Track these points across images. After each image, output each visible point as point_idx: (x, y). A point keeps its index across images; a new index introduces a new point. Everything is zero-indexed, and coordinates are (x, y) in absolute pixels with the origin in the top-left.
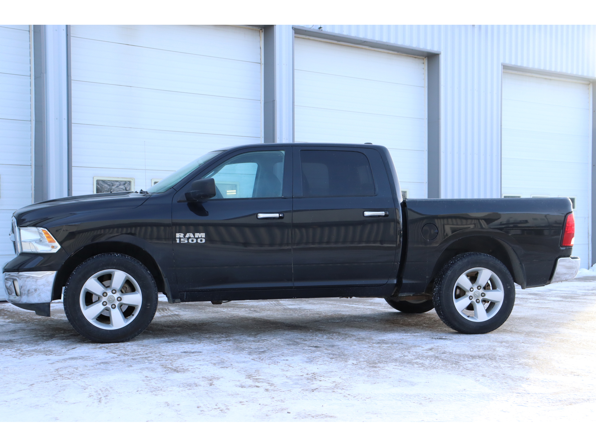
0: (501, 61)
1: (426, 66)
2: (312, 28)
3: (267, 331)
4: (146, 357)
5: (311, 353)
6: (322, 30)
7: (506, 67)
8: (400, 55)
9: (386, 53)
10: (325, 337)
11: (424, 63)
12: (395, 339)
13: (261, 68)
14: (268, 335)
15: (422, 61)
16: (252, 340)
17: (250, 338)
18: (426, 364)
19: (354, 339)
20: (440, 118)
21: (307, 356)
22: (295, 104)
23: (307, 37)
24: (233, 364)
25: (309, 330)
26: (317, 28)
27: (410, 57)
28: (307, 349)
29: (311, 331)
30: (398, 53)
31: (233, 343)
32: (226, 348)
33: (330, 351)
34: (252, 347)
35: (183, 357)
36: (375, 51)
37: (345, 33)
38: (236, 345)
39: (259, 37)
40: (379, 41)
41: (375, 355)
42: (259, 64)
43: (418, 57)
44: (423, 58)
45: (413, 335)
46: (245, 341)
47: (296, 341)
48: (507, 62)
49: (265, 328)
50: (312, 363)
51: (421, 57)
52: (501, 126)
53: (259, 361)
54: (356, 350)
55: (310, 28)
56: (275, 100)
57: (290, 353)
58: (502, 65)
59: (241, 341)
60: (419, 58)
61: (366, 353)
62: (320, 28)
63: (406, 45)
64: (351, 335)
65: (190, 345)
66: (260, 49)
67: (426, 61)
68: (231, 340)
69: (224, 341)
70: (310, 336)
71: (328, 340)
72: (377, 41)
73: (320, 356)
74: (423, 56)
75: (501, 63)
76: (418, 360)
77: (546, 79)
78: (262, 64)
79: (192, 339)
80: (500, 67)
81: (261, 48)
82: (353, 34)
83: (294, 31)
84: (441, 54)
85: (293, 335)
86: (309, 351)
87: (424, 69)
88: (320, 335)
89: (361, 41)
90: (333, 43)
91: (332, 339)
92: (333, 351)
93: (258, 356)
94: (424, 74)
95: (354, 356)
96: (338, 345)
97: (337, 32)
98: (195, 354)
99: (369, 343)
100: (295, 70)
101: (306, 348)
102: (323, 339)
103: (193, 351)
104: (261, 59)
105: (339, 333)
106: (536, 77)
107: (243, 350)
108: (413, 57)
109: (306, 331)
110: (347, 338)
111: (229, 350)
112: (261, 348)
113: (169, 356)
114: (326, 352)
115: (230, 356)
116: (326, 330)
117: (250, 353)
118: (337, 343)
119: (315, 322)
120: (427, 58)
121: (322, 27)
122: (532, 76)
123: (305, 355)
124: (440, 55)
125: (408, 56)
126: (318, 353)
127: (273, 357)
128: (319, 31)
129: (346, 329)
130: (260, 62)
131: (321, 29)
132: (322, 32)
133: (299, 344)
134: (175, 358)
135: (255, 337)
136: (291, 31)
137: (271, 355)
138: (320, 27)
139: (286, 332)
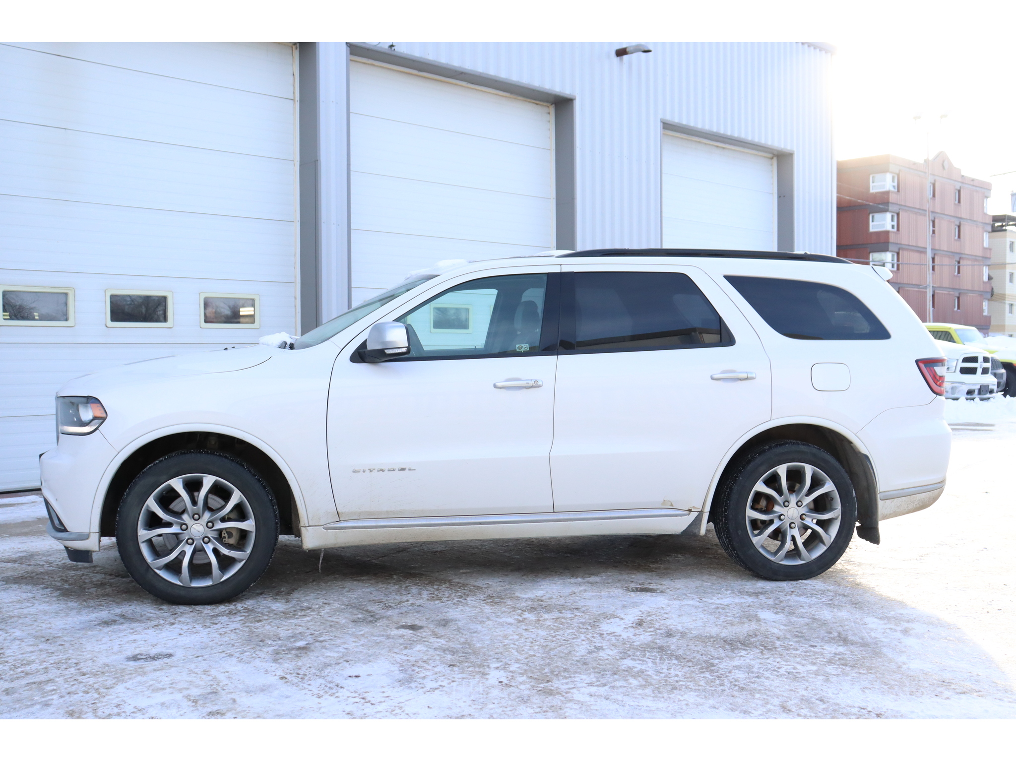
0: (660, 116)
1: (552, 118)
2: (378, 46)
3: (311, 580)
4: (40, 683)
5: (406, 648)
6: (394, 50)
7: (667, 126)
8: (514, 98)
9: (493, 94)
10: (425, 594)
11: (549, 113)
12: (561, 597)
13: (294, 108)
14: (313, 592)
15: (546, 110)
16: (281, 610)
17: (278, 605)
18: (648, 673)
19: (482, 598)
20: (575, 197)
21: (398, 658)
22: (352, 168)
23: (370, 61)
24: (238, 700)
25: (391, 576)
26: (387, 47)
27: (529, 102)
28: (395, 635)
29: (395, 577)
30: (512, 96)
31: (242, 622)
32: (227, 639)
33: (442, 641)
34: (283, 633)
35: (127, 677)
36: (476, 89)
37: (430, 56)
38: (247, 629)
39: (292, 57)
40: (483, 73)
41: (537, 647)
42: (292, 101)
43: (541, 103)
44: (548, 104)
45: (589, 582)
46: (267, 615)
47: (369, 608)
48: (668, 118)
49: (307, 572)
50: (413, 685)
51: (545, 104)
52: (661, 212)
53: (297, 685)
54: (495, 633)
55: (376, 46)
56: (318, 159)
57: (361, 649)
58: (661, 122)
59: (259, 615)
60: (542, 105)
61: (517, 643)
62: (392, 46)
63: (524, 82)
64: (474, 586)
65: (150, 631)
66: (292, 77)
67: (552, 110)
68: (240, 612)
69: (223, 616)
70: (398, 592)
71: (432, 603)
72: (480, 73)
73: (425, 658)
74: (547, 101)
75: (661, 119)
76: (628, 662)
77: (717, 147)
78: (296, 100)
79: (158, 612)
80: (659, 125)
81: (294, 75)
82: (443, 59)
83: (349, 48)
84: (575, 99)
85: (363, 592)
86: (401, 641)
87: (549, 122)
88: (414, 590)
89: (456, 71)
90: (412, 74)
91: (440, 599)
92: (450, 640)
93: (294, 663)
94: (549, 130)
95: (496, 656)
96: (456, 620)
97: (417, 54)
98: (157, 663)
99: (514, 609)
100: (351, 114)
101: (392, 633)
102: (421, 601)
103: (153, 651)
104: (294, 93)
105: (450, 581)
106: (706, 144)
107: (261, 644)
108: (534, 103)
109: (386, 579)
110: (468, 595)
111: (233, 645)
112: (299, 636)
113: (95, 675)
114: (436, 645)
115: (233, 666)
116: (423, 575)
117: (276, 657)
118: (453, 613)
119: (399, 552)
120: (553, 105)
121: (394, 44)
122: (699, 142)
123: (394, 655)
124: (574, 101)
125: (525, 101)
126: (419, 647)
127: (327, 665)
128: (389, 51)
129: (461, 571)
130: (292, 98)
131: (393, 48)
132: (393, 53)
133: (377, 619)
134: (110, 682)
135: (288, 601)
136: (344, 50)
137: (321, 658)
138: (391, 44)
139: (348, 584)
